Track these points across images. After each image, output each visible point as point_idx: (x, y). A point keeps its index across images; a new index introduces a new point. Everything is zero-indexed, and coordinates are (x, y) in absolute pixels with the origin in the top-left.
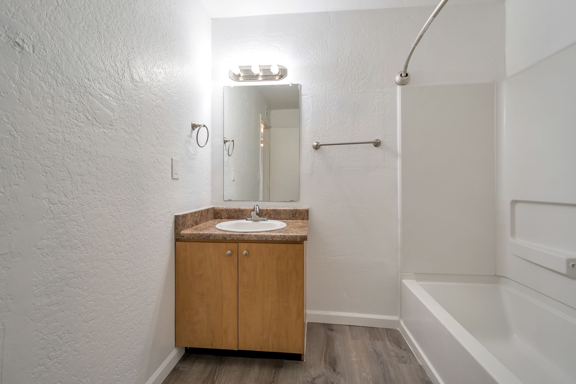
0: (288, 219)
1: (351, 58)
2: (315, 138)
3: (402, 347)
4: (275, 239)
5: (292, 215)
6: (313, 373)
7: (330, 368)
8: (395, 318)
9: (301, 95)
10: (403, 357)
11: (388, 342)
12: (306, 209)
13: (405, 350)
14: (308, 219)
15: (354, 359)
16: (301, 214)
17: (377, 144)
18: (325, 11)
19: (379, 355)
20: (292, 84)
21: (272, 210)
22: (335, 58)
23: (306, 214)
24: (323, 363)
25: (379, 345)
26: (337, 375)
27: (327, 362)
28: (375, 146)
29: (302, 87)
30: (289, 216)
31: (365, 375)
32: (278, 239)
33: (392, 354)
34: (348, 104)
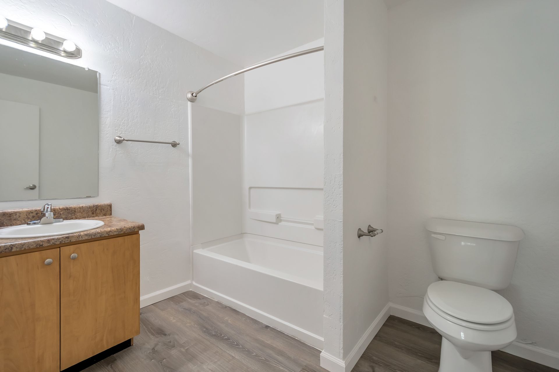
0: (86, 216)
1: (152, 65)
2: (117, 131)
3: (200, 298)
4: (111, 234)
5: (91, 212)
6: (149, 346)
7: (160, 336)
8: (189, 282)
9: (100, 84)
10: (205, 303)
11: (189, 300)
12: (109, 204)
13: (203, 299)
14: (111, 214)
15: (174, 321)
16: (102, 210)
17: (174, 145)
18: (127, 10)
19: (189, 310)
20: (89, 69)
21: (62, 209)
22: (137, 60)
23: (110, 209)
24: (152, 336)
25: (185, 305)
26: (169, 336)
27: (155, 333)
28: (173, 146)
29: (102, 76)
30: (88, 213)
31: (189, 325)
32: (115, 233)
33: (197, 304)
34: (150, 106)
